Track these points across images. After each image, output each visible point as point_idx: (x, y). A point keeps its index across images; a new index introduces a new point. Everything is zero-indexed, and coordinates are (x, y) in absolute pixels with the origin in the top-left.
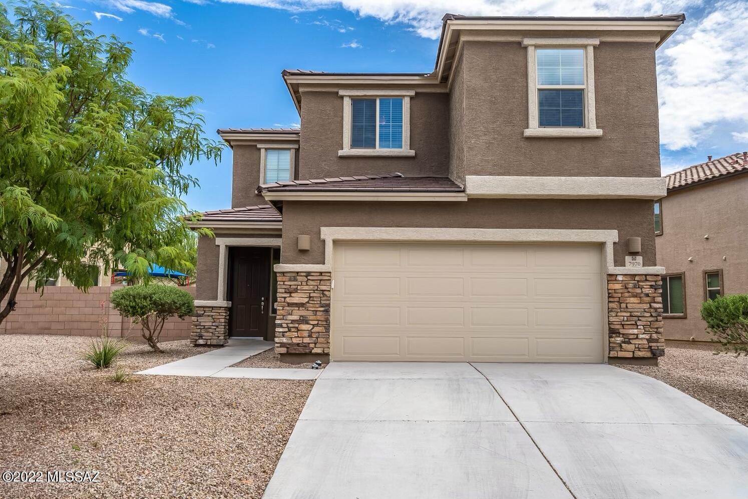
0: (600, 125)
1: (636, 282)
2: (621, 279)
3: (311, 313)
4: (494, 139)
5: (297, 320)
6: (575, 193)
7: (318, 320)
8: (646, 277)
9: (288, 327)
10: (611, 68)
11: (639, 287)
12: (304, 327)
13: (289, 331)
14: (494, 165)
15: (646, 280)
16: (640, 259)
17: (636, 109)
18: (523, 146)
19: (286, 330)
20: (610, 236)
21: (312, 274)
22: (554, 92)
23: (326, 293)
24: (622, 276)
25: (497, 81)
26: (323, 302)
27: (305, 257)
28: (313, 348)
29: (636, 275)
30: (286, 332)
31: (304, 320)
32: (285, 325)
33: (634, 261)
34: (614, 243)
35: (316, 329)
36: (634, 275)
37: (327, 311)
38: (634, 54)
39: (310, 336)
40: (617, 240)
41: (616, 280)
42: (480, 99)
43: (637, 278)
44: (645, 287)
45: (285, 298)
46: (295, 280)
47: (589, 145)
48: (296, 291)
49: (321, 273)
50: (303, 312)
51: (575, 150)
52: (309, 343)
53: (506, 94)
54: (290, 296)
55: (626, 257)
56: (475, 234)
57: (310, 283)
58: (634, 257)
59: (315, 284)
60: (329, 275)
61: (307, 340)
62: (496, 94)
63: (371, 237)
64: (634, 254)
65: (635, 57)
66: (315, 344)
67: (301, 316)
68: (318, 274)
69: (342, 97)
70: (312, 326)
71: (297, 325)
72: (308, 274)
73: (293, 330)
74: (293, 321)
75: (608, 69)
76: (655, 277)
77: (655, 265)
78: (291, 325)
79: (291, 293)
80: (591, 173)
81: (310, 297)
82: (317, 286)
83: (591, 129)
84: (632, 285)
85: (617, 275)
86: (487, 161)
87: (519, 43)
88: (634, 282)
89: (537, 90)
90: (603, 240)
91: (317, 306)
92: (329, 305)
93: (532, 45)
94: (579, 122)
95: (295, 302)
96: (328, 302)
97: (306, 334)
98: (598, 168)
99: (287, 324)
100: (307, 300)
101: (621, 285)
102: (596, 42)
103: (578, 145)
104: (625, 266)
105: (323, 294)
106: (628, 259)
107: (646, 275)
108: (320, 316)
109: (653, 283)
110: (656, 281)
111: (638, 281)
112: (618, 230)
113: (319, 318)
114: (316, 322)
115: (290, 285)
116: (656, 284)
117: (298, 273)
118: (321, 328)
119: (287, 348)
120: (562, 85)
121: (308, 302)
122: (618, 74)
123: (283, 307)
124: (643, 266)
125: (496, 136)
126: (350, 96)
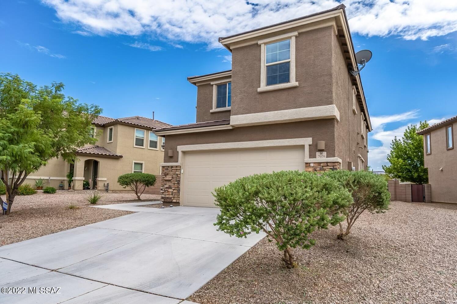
0: (298, 80)
1: (322, 167)
2: (313, 165)
3: (172, 184)
4: (244, 95)
5: (168, 187)
6: (282, 119)
7: (175, 187)
8: (327, 164)
9: (165, 190)
10: (306, 46)
11: (323, 170)
12: (170, 190)
13: (165, 192)
14: (244, 109)
15: (328, 166)
16: (325, 153)
17: (319, 67)
18: (258, 97)
19: (164, 191)
20: (307, 141)
21: (173, 167)
22: (275, 66)
23: (179, 175)
24: (313, 164)
25: (247, 66)
26: (177, 179)
27: (172, 160)
28: (173, 200)
29: (321, 163)
30: (164, 192)
31: (170, 187)
32: (163, 189)
33: (321, 155)
34: (310, 145)
35: (175, 191)
36: (320, 163)
37: (179, 183)
38: (319, 35)
39: (172, 194)
40: (311, 143)
41: (309, 166)
42: (238, 77)
43: (322, 165)
44: (327, 169)
45: (164, 177)
46: (168, 170)
47: (292, 92)
48: (168, 174)
49: (177, 166)
50: (170, 184)
51: (284, 95)
52: (172, 197)
53: (250, 72)
54: (166, 177)
55: (317, 153)
56: (238, 145)
57: (173, 171)
58: (321, 152)
59: (174, 171)
60: (180, 167)
61: (171, 196)
62: (246, 73)
63: (195, 149)
64: (321, 151)
65: (320, 37)
66: (174, 198)
67: (169, 186)
68: (175, 167)
69: (212, 85)
70: (173, 190)
71: (167, 190)
72: (172, 167)
73: (166, 191)
74: (166, 188)
75: (304, 47)
76: (333, 164)
77: (334, 157)
78: (166, 189)
79: (166, 175)
80: (292, 107)
81: (173, 177)
82: (175, 172)
83: (293, 83)
84: (319, 168)
85: (310, 163)
86: (240, 107)
87: (257, 44)
88: (320, 167)
89: (265, 67)
90: (303, 144)
91: (175, 181)
92: (179, 181)
93: (263, 43)
94: (287, 80)
95: (167, 179)
96: (179, 179)
97: (171, 193)
98: (296, 104)
99: (164, 189)
100: (171, 178)
101: (312, 169)
102: (296, 33)
103: (286, 93)
104: (316, 158)
105: (177, 176)
106: (318, 154)
107: (327, 163)
108: (176, 185)
109: (332, 167)
110: (333, 166)
111: (322, 166)
112: (312, 138)
113: (175, 186)
114: (174, 188)
115: (166, 172)
116: (333, 168)
117: (169, 166)
118: (176, 191)
119: (164, 199)
120: (279, 61)
121: (171, 179)
122: (309, 49)
123: (163, 181)
124: (327, 157)
125: (245, 94)
126: (216, 84)
